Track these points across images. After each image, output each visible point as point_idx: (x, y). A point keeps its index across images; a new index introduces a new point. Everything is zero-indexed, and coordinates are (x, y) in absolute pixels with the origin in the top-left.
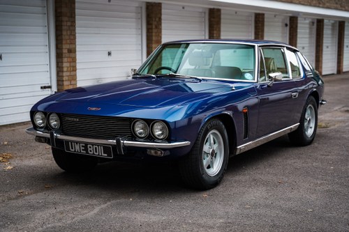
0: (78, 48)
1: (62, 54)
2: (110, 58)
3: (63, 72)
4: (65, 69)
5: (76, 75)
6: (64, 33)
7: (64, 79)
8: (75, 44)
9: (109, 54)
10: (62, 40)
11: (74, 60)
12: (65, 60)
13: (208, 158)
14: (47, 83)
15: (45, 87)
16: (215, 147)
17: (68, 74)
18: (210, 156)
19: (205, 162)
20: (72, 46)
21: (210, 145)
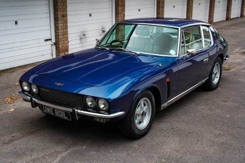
0: (68, 13)
1: (58, 18)
2: (91, 18)
3: (58, 30)
4: (60, 28)
5: (67, 31)
6: (59, 4)
7: (59, 34)
8: (67, 11)
9: (90, 15)
10: (57, 9)
11: (66, 22)
12: (60, 22)
13: (139, 118)
14: (48, 37)
15: (47, 40)
16: (145, 108)
17: (62, 31)
18: (140, 116)
19: (136, 121)
20: (64, 13)
21: (141, 108)
